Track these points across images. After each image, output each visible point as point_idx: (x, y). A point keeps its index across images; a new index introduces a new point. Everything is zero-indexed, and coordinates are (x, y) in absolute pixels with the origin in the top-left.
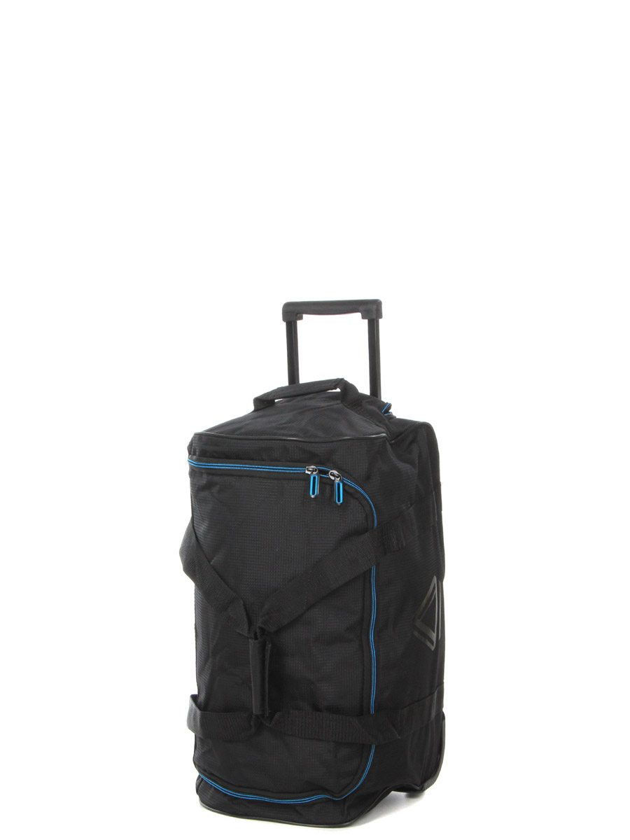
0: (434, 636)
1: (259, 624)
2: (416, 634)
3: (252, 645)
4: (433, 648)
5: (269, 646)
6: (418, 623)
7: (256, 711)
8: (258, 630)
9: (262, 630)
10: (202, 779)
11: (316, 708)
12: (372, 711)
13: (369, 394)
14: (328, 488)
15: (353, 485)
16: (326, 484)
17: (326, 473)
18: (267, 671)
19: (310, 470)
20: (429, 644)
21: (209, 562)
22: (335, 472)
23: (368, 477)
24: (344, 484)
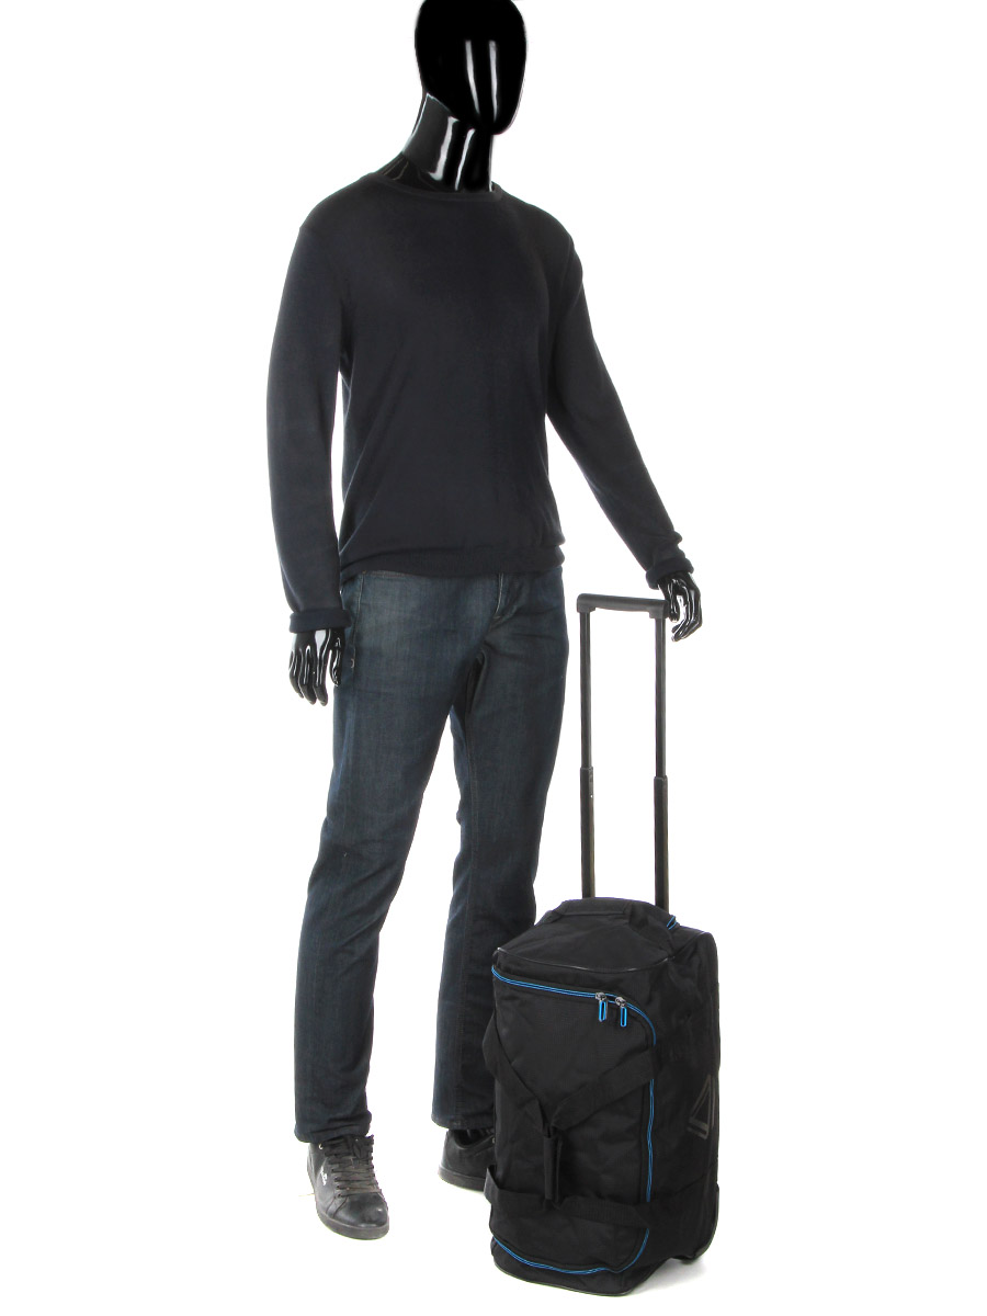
0: (706, 1127)
1: (552, 1124)
2: (690, 1129)
3: (547, 1142)
4: (705, 1137)
5: (560, 1144)
6: (692, 1120)
7: (548, 1196)
8: (551, 1130)
9: (555, 1129)
10: (496, 1244)
11: (599, 1196)
12: (648, 1199)
13: (654, 904)
14: (615, 1013)
15: (637, 1010)
16: (614, 1010)
17: (613, 999)
18: (558, 1168)
19: (598, 995)
20: (702, 1135)
21: (510, 1062)
22: (621, 999)
23: (650, 1000)
24: (628, 1009)
